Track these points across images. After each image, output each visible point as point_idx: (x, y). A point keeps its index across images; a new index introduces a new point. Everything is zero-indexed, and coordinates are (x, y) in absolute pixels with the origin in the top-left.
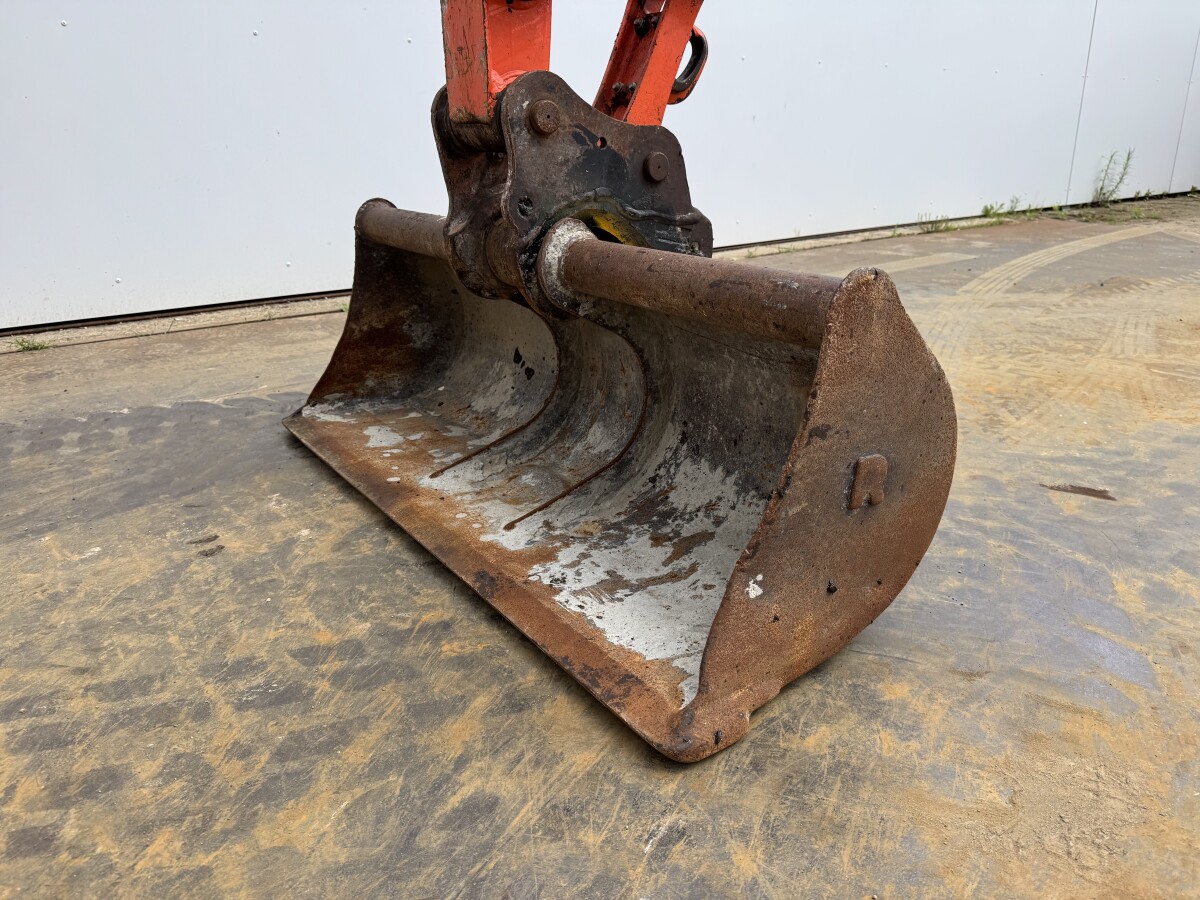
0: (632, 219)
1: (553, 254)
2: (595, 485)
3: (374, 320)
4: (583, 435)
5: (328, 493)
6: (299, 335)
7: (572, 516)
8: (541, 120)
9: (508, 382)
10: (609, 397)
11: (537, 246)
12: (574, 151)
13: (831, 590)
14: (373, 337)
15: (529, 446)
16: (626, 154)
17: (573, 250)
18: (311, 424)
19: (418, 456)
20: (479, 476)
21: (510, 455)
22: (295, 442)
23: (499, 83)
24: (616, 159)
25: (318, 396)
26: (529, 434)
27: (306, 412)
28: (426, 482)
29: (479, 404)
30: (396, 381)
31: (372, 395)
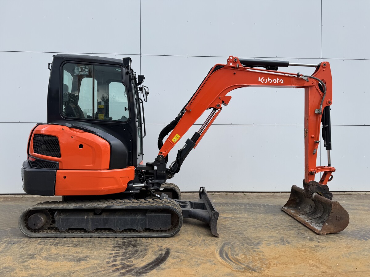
0: (322, 193)
1: (313, 195)
2: (317, 218)
3: (292, 198)
4: (317, 215)
5: (287, 216)
6: (279, 198)
7: (314, 221)
8: (313, 185)
9: (309, 208)
10: (321, 211)
11: (312, 195)
12: (316, 187)
13: (335, 227)
14: (292, 200)
15: (310, 215)
16: (322, 187)
17: (315, 195)
18: (284, 209)
19: (297, 214)
20: (304, 217)
21: (308, 215)
22: (282, 211)
23: (309, 181)
24: (321, 188)
25: (285, 206)
26: (311, 213)
27: (283, 208)
28: (298, 216)
29: (305, 210)
30: (294, 206)
31: (291, 207)
